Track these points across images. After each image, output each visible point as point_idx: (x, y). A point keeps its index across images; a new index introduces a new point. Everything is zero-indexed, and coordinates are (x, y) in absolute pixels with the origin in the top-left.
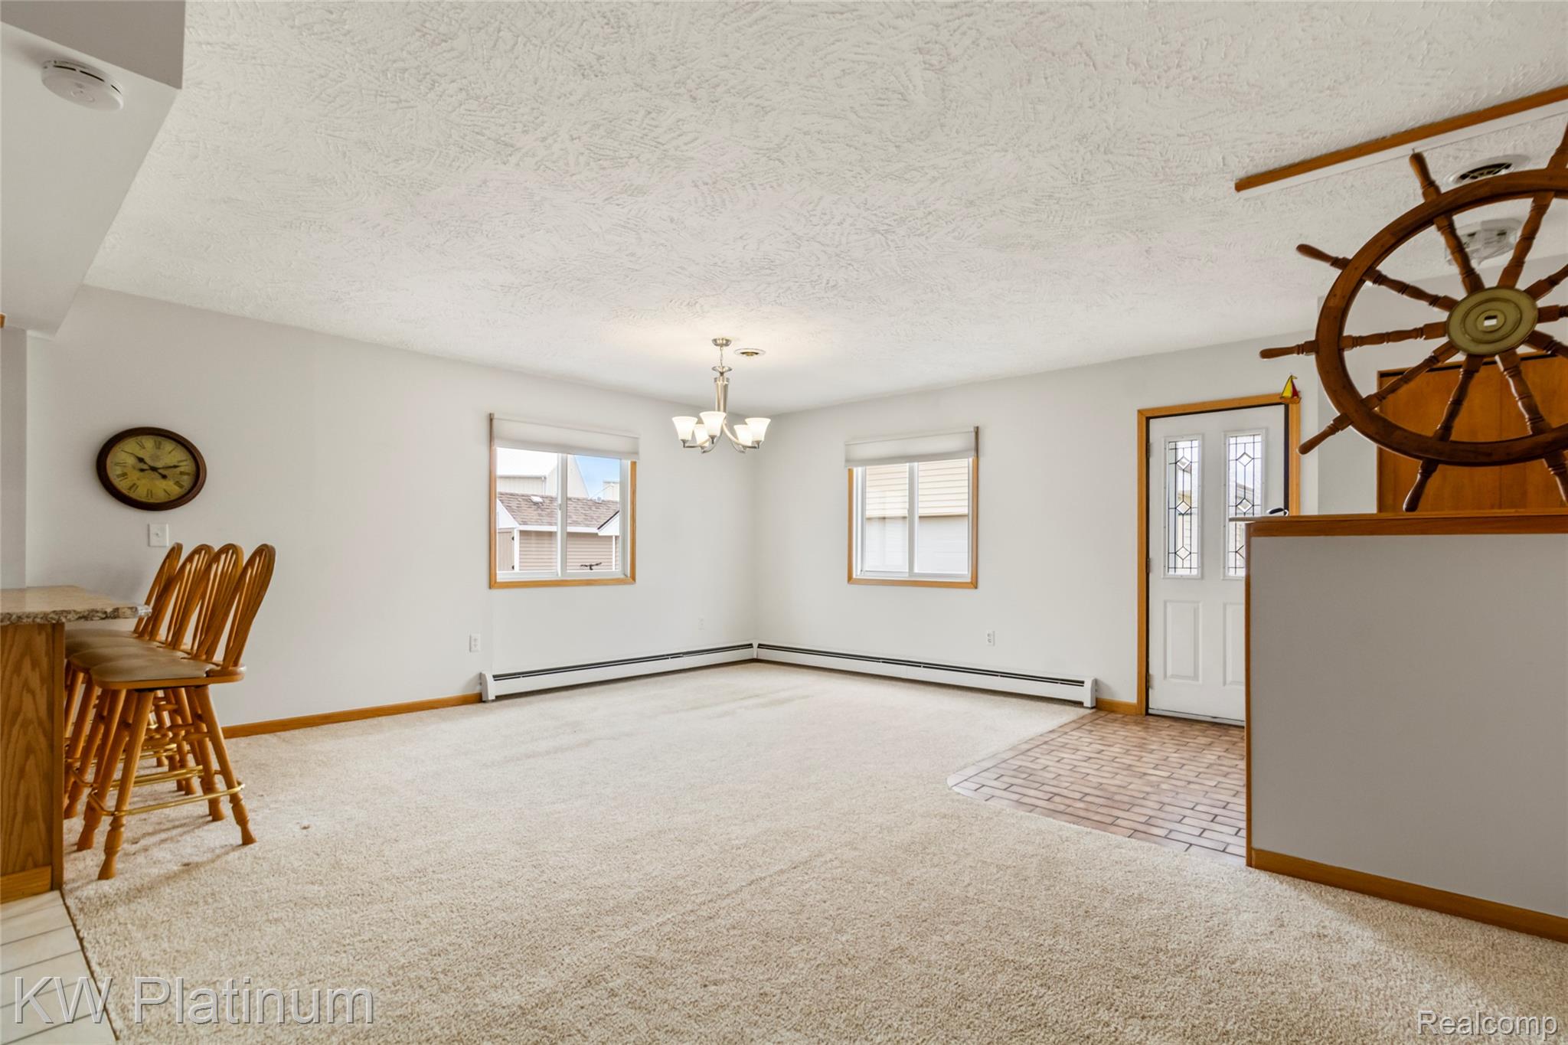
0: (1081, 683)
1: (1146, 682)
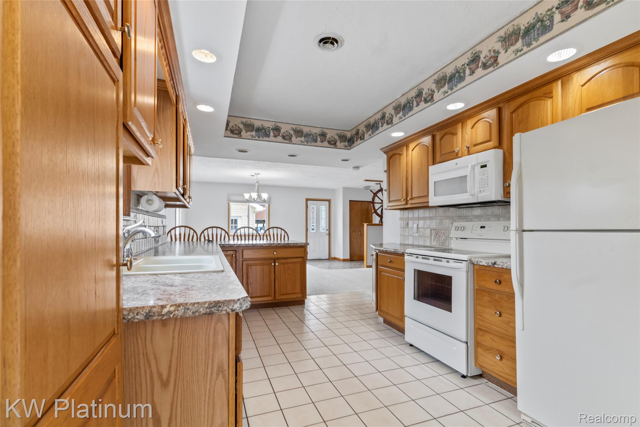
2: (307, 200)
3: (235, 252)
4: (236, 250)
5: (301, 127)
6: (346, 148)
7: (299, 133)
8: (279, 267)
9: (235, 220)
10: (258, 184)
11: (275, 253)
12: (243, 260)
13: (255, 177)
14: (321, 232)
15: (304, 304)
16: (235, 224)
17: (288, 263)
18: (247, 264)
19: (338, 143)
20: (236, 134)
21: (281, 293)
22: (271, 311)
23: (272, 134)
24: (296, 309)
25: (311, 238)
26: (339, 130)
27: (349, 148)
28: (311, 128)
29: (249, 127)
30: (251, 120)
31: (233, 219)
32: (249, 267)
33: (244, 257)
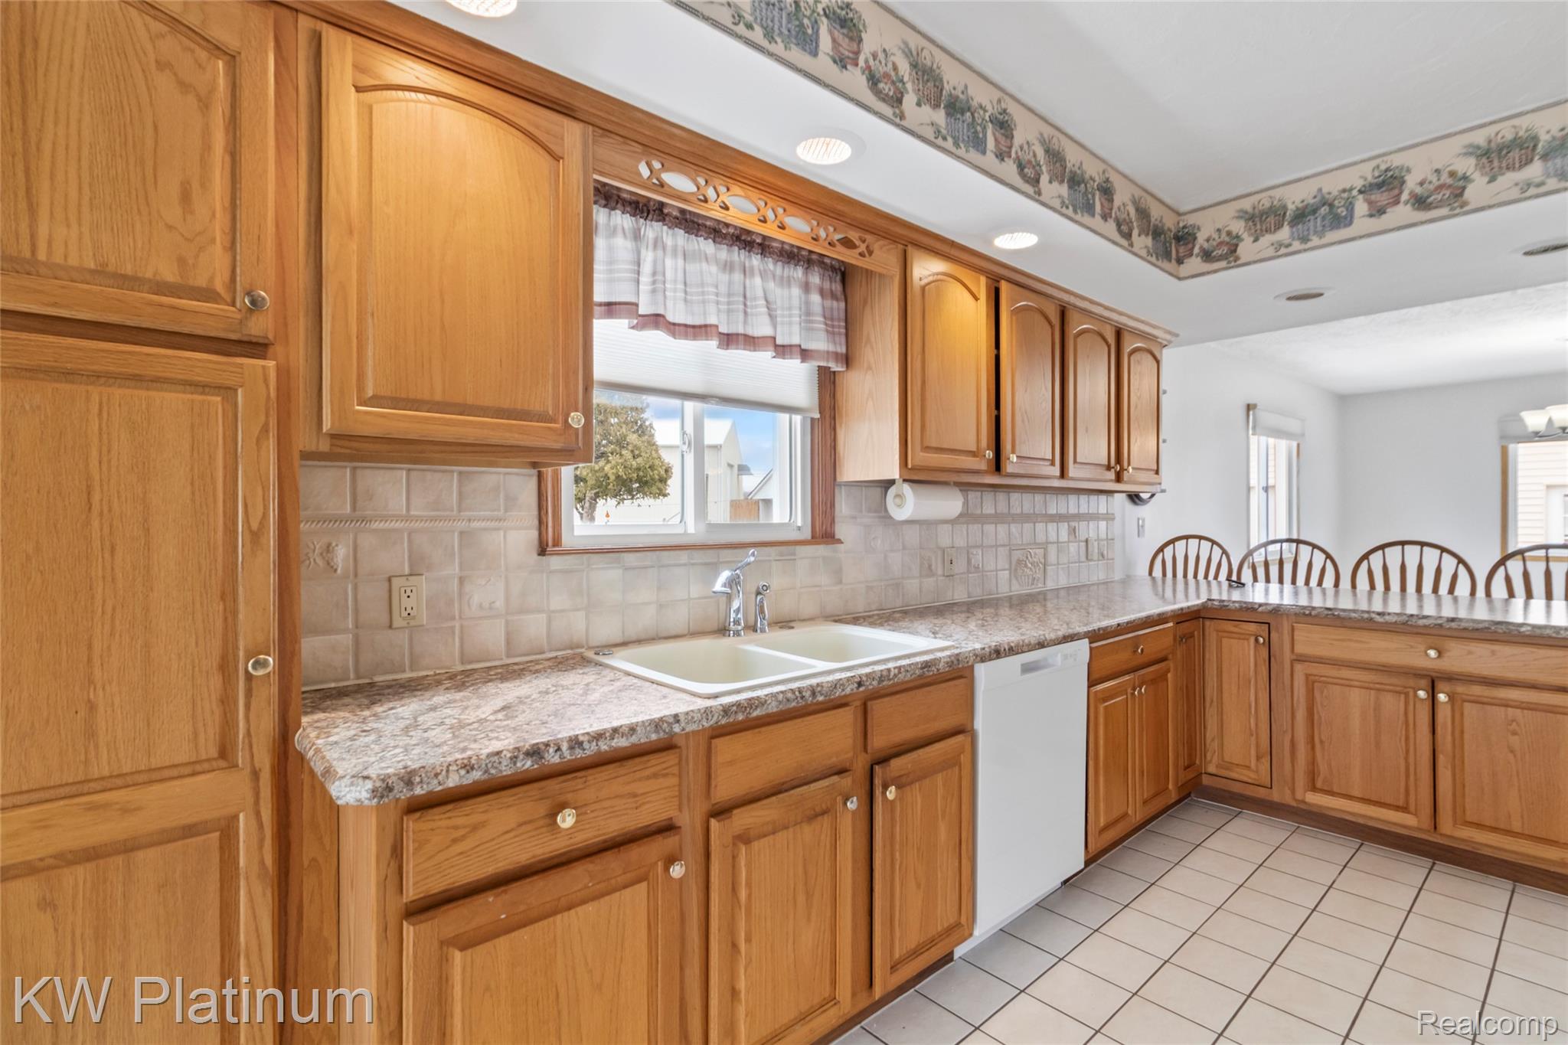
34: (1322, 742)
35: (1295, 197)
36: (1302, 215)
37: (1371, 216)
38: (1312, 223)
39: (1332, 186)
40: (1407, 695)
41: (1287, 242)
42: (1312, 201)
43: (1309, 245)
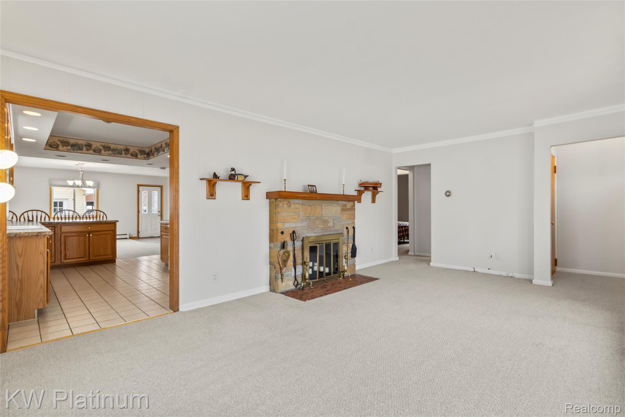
0: (127, 234)
1: (138, 232)
2: (139, 186)
3: (54, 227)
4: (55, 227)
5: (109, 144)
6: (145, 159)
7: (107, 148)
8: (93, 237)
9: (59, 202)
10: (82, 173)
11: (89, 228)
12: (61, 233)
13: (80, 165)
14: (152, 214)
15: (115, 262)
16: (59, 207)
17: (100, 235)
18: (64, 236)
19: (139, 156)
20: (54, 148)
21: (95, 255)
22: (87, 269)
23: (84, 148)
24: (108, 266)
25: (143, 219)
26: (139, 147)
27: (147, 159)
28: (117, 146)
29: (65, 143)
30: (67, 139)
31: (57, 202)
32: (67, 238)
33: (62, 231)
34: (68, 249)
35: (72, 142)
36: (73, 146)
37: (86, 150)
38: (75, 148)
39: (80, 142)
40: (84, 236)
41: (70, 149)
42: (75, 144)
43: (74, 152)
